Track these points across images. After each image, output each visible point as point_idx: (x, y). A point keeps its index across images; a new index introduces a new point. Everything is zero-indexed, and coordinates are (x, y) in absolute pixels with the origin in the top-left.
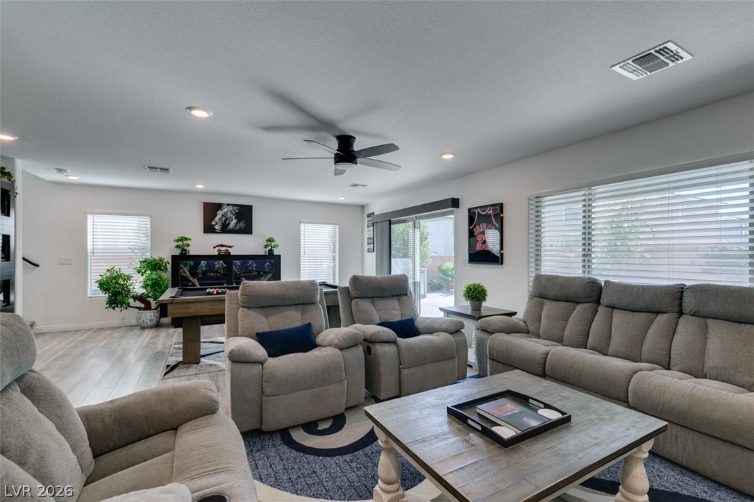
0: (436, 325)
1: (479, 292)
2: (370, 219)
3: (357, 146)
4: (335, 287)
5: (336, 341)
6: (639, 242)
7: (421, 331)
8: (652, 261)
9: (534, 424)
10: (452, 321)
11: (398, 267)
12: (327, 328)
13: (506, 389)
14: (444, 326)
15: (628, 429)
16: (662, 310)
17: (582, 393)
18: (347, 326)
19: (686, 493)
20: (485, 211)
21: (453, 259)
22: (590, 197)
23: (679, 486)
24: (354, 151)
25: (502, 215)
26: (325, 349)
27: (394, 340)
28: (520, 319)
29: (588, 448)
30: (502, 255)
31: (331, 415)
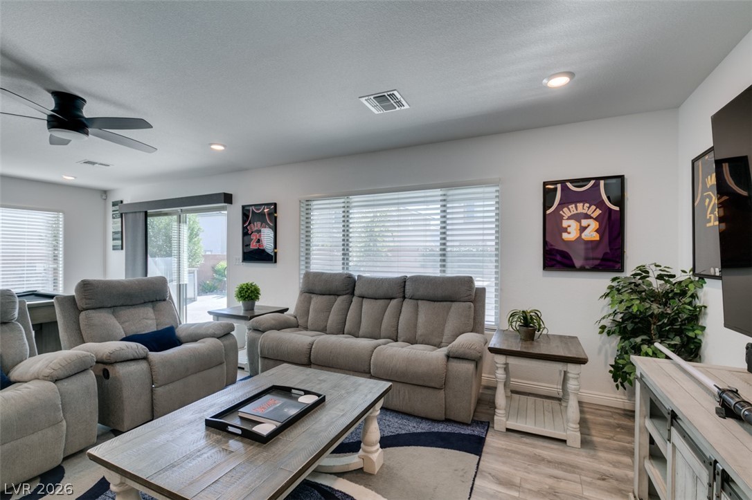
0: (202, 331)
1: (252, 292)
2: (117, 208)
3: (88, 112)
4: (51, 297)
5: (48, 371)
6: (385, 244)
7: (182, 340)
8: (393, 259)
9: (293, 412)
10: (220, 324)
11: (157, 268)
12: (32, 355)
13: (271, 385)
14: (211, 331)
15: (366, 396)
16: (394, 296)
17: (336, 374)
18: (70, 347)
19: (403, 432)
20: (259, 209)
21: (226, 257)
22: (348, 205)
23: (400, 428)
24: (83, 117)
25: (275, 215)
26: (26, 385)
27: (144, 355)
28: (291, 315)
29: (336, 420)
30: (276, 253)
31: (36, 474)
